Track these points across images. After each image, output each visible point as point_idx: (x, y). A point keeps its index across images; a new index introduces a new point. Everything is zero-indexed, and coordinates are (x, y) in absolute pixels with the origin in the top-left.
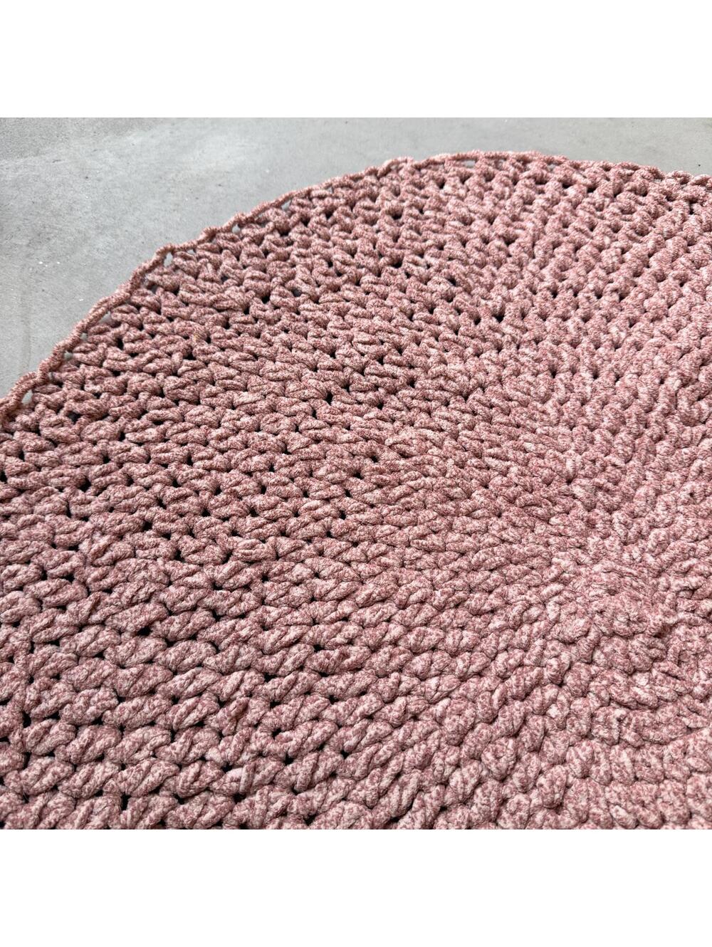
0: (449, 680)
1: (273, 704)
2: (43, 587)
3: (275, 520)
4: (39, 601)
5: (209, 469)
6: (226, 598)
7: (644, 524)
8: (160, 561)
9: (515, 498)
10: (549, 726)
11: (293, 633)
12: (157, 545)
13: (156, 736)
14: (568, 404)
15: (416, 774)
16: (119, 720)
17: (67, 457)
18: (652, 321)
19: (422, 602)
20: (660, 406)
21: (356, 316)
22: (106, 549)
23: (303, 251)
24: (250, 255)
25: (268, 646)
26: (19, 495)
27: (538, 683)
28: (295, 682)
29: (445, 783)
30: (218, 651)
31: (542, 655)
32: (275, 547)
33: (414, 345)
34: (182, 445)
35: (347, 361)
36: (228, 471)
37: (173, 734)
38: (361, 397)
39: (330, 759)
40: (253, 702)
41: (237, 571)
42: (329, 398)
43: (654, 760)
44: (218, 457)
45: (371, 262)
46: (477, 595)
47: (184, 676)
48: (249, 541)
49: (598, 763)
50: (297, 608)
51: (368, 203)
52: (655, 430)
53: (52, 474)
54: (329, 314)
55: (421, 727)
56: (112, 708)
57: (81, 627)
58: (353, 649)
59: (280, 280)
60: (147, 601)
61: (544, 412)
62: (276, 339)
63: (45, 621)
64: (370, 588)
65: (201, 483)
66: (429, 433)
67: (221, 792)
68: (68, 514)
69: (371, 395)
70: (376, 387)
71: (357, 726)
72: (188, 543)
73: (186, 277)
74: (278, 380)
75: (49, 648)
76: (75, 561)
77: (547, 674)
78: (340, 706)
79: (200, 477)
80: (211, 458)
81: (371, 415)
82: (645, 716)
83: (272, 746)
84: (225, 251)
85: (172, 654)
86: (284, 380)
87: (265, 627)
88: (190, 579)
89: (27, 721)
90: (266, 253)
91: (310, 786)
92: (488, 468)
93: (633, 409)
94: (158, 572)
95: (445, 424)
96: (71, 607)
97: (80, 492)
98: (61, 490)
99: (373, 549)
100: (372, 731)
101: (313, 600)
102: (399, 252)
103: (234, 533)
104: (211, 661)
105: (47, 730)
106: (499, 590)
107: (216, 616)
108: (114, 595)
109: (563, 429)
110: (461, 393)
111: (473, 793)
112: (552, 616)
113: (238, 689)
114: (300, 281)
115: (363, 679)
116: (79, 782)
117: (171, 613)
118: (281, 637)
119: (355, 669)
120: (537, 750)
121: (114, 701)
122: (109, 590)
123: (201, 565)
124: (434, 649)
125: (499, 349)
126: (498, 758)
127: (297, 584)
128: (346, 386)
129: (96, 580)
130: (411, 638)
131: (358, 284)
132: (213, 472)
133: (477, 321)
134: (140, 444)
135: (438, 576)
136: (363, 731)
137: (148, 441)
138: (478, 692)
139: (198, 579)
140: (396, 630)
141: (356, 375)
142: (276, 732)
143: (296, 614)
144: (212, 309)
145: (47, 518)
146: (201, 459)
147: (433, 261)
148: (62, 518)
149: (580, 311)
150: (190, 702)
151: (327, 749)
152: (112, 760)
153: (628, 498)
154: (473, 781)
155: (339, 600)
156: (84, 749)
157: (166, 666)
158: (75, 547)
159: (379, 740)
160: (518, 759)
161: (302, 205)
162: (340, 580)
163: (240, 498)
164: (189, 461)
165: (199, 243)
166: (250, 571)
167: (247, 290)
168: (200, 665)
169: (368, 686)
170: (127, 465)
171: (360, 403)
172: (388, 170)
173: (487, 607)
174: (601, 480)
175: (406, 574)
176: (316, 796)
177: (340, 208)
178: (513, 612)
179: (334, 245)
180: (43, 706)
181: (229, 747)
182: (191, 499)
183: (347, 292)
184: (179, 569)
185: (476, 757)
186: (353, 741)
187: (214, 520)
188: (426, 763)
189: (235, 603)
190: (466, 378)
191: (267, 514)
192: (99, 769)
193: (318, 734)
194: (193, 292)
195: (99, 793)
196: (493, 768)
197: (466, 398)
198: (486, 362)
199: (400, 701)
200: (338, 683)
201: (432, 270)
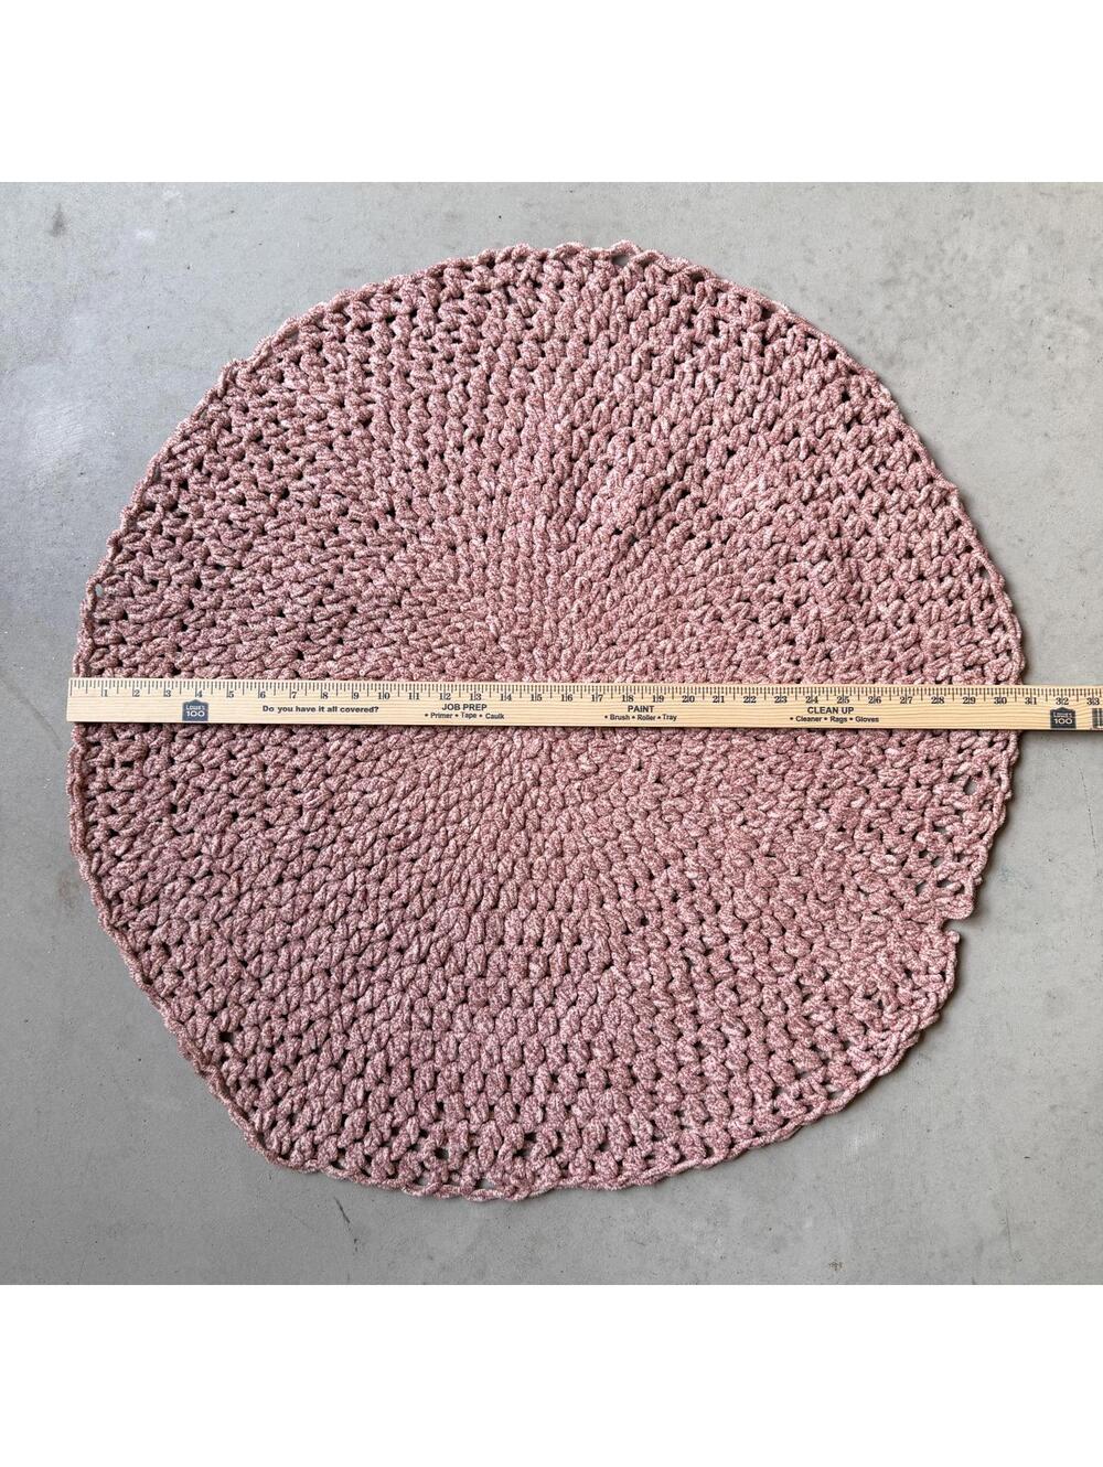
0: (474, 816)
1: (381, 880)
2: (198, 887)
3: (317, 769)
4: (201, 897)
5: (250, 756)
6: (316, 837)
7: (554, 650)
8: (260, 835)
9: (466, 673)
10: (540, 813)
11: (370, 837)
12: (251, 826)
13: (325, 932)
14: (474, 574)
15: (478, 877)
16: (298, 935)
17: (148, 797)
18: (511, 456)
19: (438, 777)
20: (537, 547)
21: (280, 568)
22: (220, 845)
23: (201, 522)
24: (161, 550)
25: (359, 852)
26: (135, 840)
27: (526, 791)
28: (387, 863)
29: (496, 873)
30: (331, 869)
31: (521, 773)
32: (327, 789)
33: (339, 576)
34: (219, 747)
35: (297, 618)
36: (262, 748)
37: (333, 926)
38: (323, 642)
39: (428, 893)
40: (369, 886)
41: (313, 817)
42: (300, 656)
43: (605, 802)
44: (250, 743)
45: (263, 506)
46: (470, 755)
47: (320, 893)
48: (308, 794)
49: (574, 820)
50: (364, 820)
51: (226, 439)
52: (540, 569)
53: (146, 814)
54: (258, 577)
55: (470, 850)
56: (289, 932)
57: (238, 898)
58: (410, 827)
59: (200, 562)
60: (269, 862)
61: (459, 591)
62: (230, 622)
63: (215, 907)
64: (402, 785)
65: (251, 769)
66: (387, 650)
67: (378, 941)
68: (177, 834)
69: (329, 637)
70: (329, 629)
71: (434, 869)
72: (271, 814)
73: (125, 600)
74: (254, 659)
75: (229, 920)
76: (206, 863)
77: (529, 783)
78: (419, 862)
79: (248, 765)
80: (245, 747)
81: (338, 655)
82: (592, 780)
83: (392, 904)
84: (137, 554)
85: (305, 885)
86: (259, 657)
87: (351, 841)
88: (286, 837)
89: (245, 964)
90: (172, 539)
91: (424, 912)
92: (440, 657)
93: (520, 559)
94: (264, 842)
95: (394, 636)
96: (224, 890)
97: (174, 815)
98: (161, 821)
99: (391, 758)
100: (443, 867)
101: (371, 809)
102: (279, 483)
103: (295, 792)
104: (330, 877)
105: (260, 962)
106: (481, 744)
107: (317, 849)
108: (246, 870)
109: (477, 599)
110: (394, 603)
111: (513, 870)
112: (518, 746)
113: (355, 883)
114: (217, 557)
115: (425, 841)
116: (297, 977)
117: (288, 862)
118: (364, 844)
119: (417, 838)
120: (539, 829)
121: (288, 927)
122: (241, 868)
123: (288, 824)
124: (458, 802)
125: (404, 545)
126: (518, 846)
127: (355, 805)
128: (307, 638)
129: (228, 867)
130: (441, 802)
131: (264, 532)
132: (254, 756)
133: (376, 526)
134: (189, 761)
135: (441, 754)
136: (439, 868)
137: (194, 757)
138: (493, 815)
139: (292, 834)
140: (430, 803)
141: (309, 627)
142: (390, 895)
143: (365, 824)
144: (164, 620)
145: (167, 844)
146: (240, 751)
147: (313, 480)
148: (176, 840)
149: (451, 475)
150: (332, 905)
151: (423, 889)
152: (308, 957)
153: (538, 635)
154: (511, 864)
155: (387, 802)
156: (289, 960)
157: (305, 893)
158: (199, 853)
159: (450, 869)
160: (530, 840)
161: (171, 470)
162: (380, 789)
163: (283, 765)
164: (231, 756)
165: (113, 558)
166: (321, 813)
167: (180, 585)
168: (325, 882)
169: (430, 844)
170: (192, 781)
171: (324, 647)
172: (226, 386)
173: (478, 760)
174: (516, 631)
175: (421, 762)
176: (430, 915)
177: (206, 456)
178: (495, 755)
179: (224, 500)
180: (249, 952)
181: (369, 915)
182: (252, 784)
183: (261, 547)
184: (276, 833)
185: (507, 851)
186: (436, 877)
187: (276, 790)
188: (481, 868)
189: (324, 838)
190: (392, 589)
191: (309, 768)
192: (303, 965)
193: (415, 885)
194: (140, 611)
195: (312, 976)
196: (517, 852)
197: (399, 604)
198: (400, 564)
199: (452, 842)
200: (412, 850)
201: (317, 489)
